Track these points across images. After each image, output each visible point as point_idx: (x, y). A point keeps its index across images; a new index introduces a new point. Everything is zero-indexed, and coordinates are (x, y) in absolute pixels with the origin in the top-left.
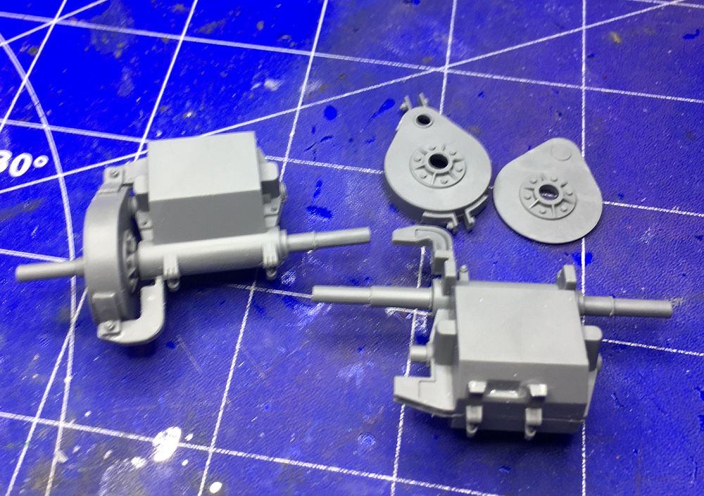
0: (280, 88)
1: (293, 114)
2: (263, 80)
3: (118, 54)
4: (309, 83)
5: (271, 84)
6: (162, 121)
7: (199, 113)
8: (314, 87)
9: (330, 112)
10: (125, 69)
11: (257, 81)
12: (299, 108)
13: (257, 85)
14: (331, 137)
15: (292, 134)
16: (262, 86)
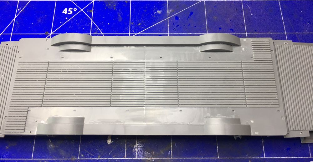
0: (162, 13)
3: (115, 9)
4: (169, 10)
5: (159, 12)
6: (133, 27)
7: (142, 23)
8: (171, 11)
9: (177, 18)
10: (118, 13)
11: (155, 11)
13: (155, 13)
14: (178, 25)
15: (168, 26)
16: (157, 13)
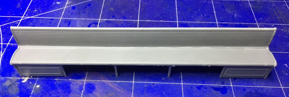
1: (63, 9)
2: (56, 2)
12: (65, 7)
